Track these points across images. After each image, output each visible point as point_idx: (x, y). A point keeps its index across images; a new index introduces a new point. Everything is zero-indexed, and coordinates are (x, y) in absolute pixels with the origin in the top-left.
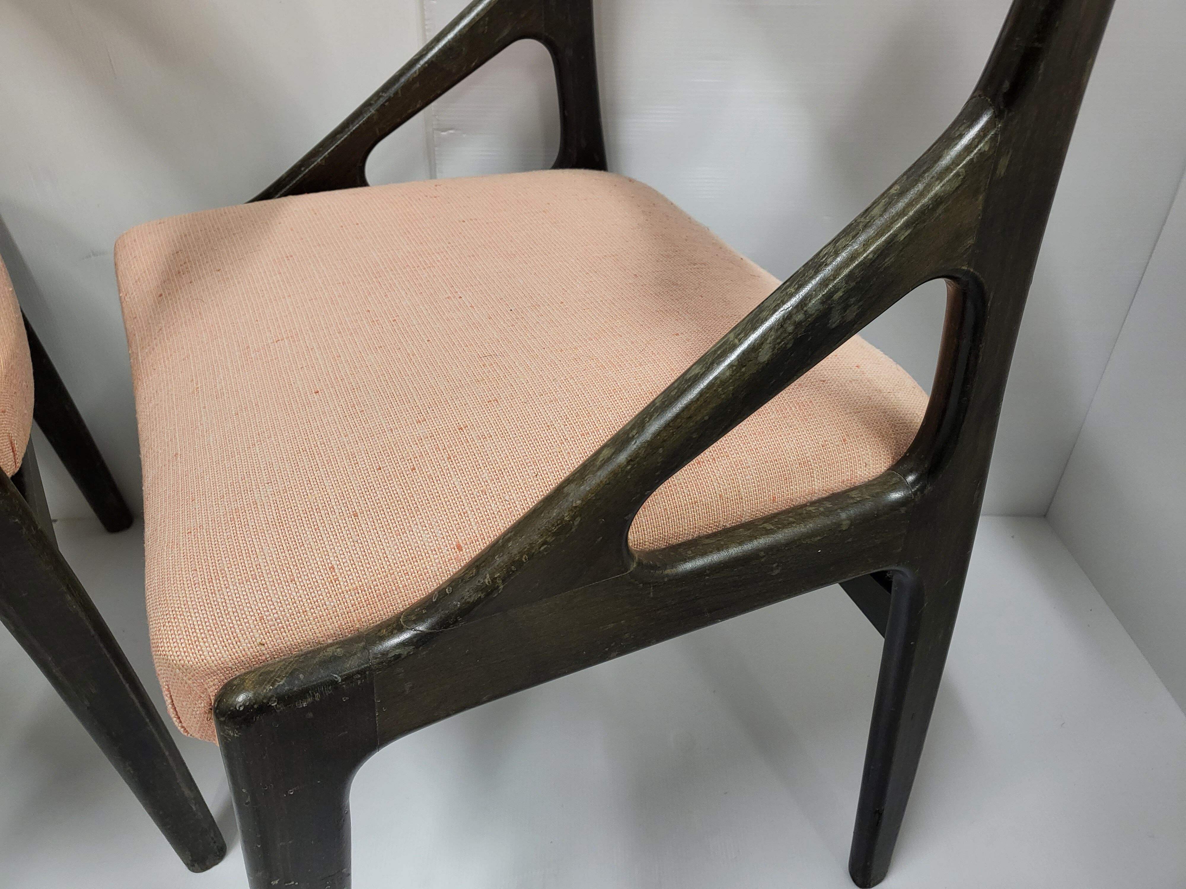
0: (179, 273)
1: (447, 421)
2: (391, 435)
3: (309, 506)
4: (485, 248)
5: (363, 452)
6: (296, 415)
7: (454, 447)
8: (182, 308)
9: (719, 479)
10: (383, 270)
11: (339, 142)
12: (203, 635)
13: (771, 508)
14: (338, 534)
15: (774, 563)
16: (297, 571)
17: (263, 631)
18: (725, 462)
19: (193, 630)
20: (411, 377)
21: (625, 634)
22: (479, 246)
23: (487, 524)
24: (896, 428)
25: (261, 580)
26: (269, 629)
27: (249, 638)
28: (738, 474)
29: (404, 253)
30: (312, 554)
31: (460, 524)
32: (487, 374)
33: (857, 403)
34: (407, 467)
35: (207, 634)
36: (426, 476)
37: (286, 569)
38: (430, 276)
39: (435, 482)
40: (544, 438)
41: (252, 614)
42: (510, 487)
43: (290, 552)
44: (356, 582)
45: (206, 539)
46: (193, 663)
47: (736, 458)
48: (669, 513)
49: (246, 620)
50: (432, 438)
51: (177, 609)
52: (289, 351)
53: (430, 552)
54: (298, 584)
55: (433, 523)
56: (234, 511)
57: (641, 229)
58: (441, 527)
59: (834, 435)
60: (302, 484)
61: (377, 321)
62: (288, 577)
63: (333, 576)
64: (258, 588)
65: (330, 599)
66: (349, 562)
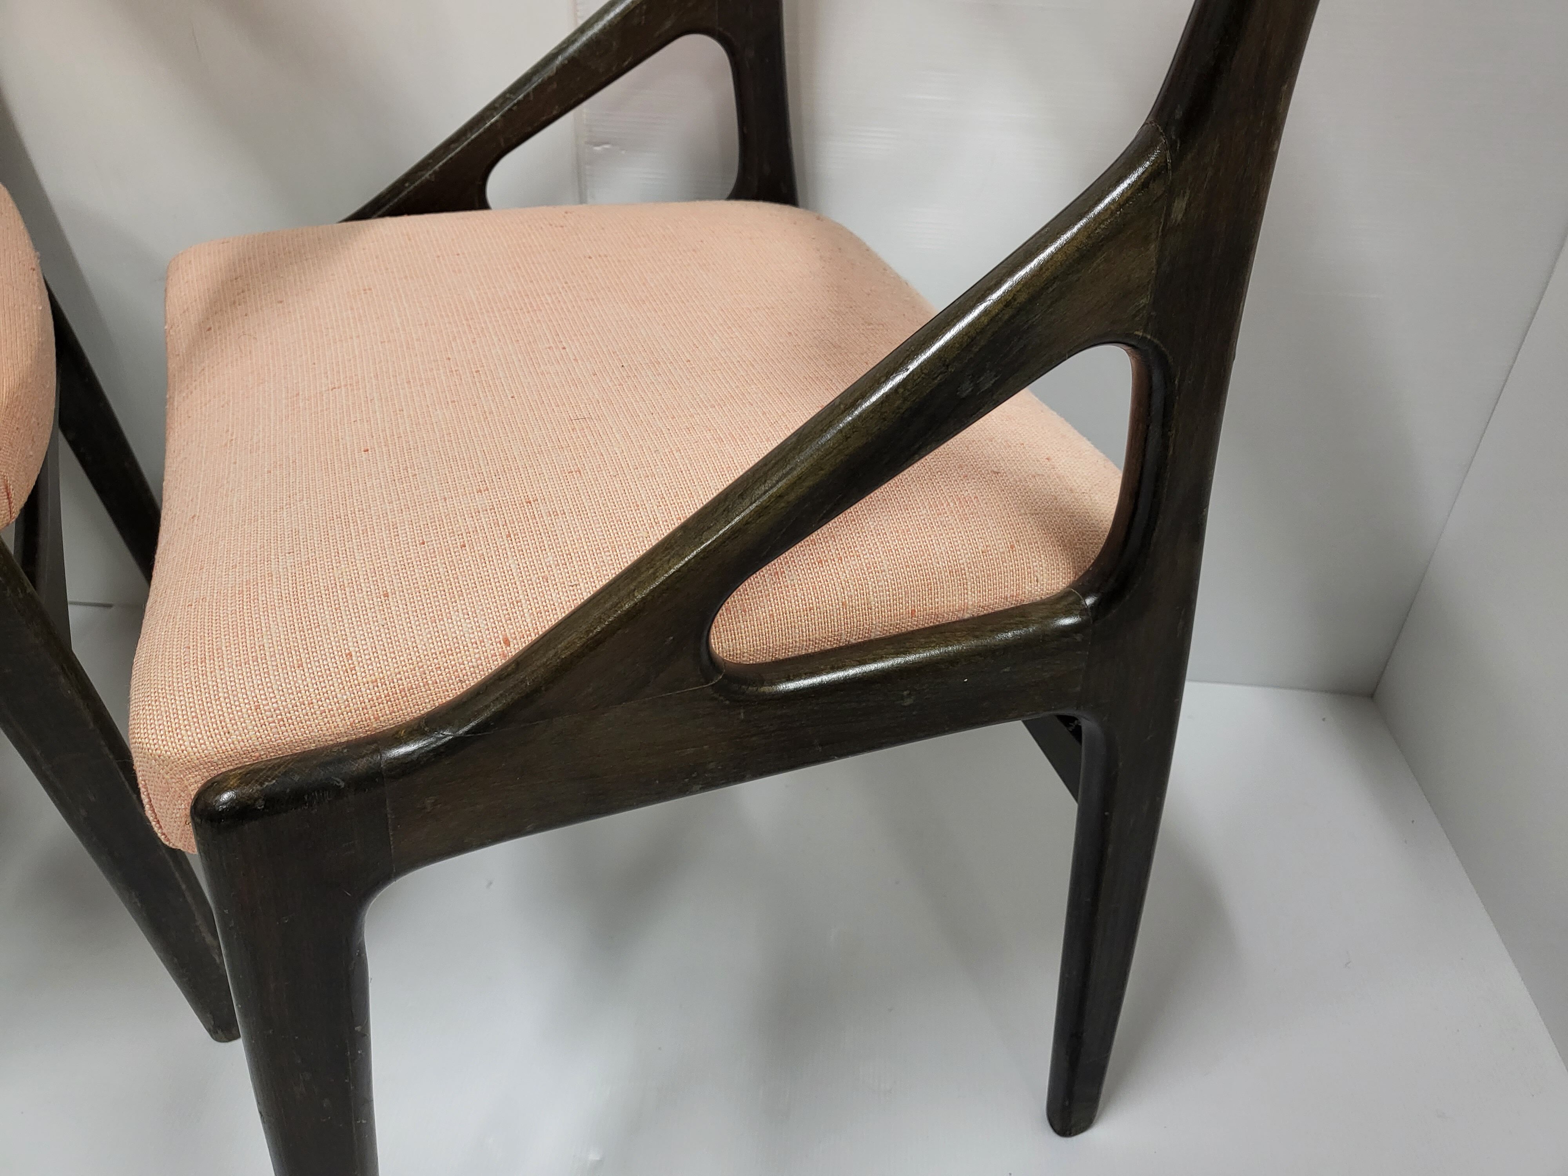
0: (234, 303)
1: (514, 493)
2: (444, 504)
3: (332, 582)
4: (610, 291)
5: (406, 522)
6: (337, 475)
7: (516, 523)
8: (231, 345)
9: (843, 582)
10: (478, 311)
11: (453, 154)
12: (186, 722)
13: (910, 624)
14: (361, 617)
15: (906, 690)
16: (307, 656)
17: (258, 722)
18: (854, 563)
19: (175, 716)
20: (482, 439)
21: (710, 762)
22: (603, 288)
23: (544, 617)
24: (1084, 537)
25: (263, 663)
26: (265, 720)
27: (241, 729)
28: (868, 578)
29: (508, 292)
30: (327, 637)
31: (511, 614)
32: (575, 440)
33: (1037, 503)
34: (456, 544)
35: (191, 721)
36: (477, 556)
37: (293, 652)
38: (532, 321)
39: (487, 562)
40: (629, 519)
41: (246, 701)
42: (579, 575)
43: (302, 633)
44: (376, 674)
45: (207, 614)
46: (171, 754)
47: (869, 559)
48: (776, 620)
49: (238, 708)
50: (493, 511)
51: (160, 691)
52: (344, 401)
53: (470, 645)
54: (306, 670)
55: (478, 611)
56: (245, 583)
57: (812, 278)
58: (487, 617)
59: (1000, 539)
60: (328, 556)
61: (456, 371)
62: (295, 662)
63: (350, 665)
64: (257, 672)
65: (342, 691)
66: (370, 649)
